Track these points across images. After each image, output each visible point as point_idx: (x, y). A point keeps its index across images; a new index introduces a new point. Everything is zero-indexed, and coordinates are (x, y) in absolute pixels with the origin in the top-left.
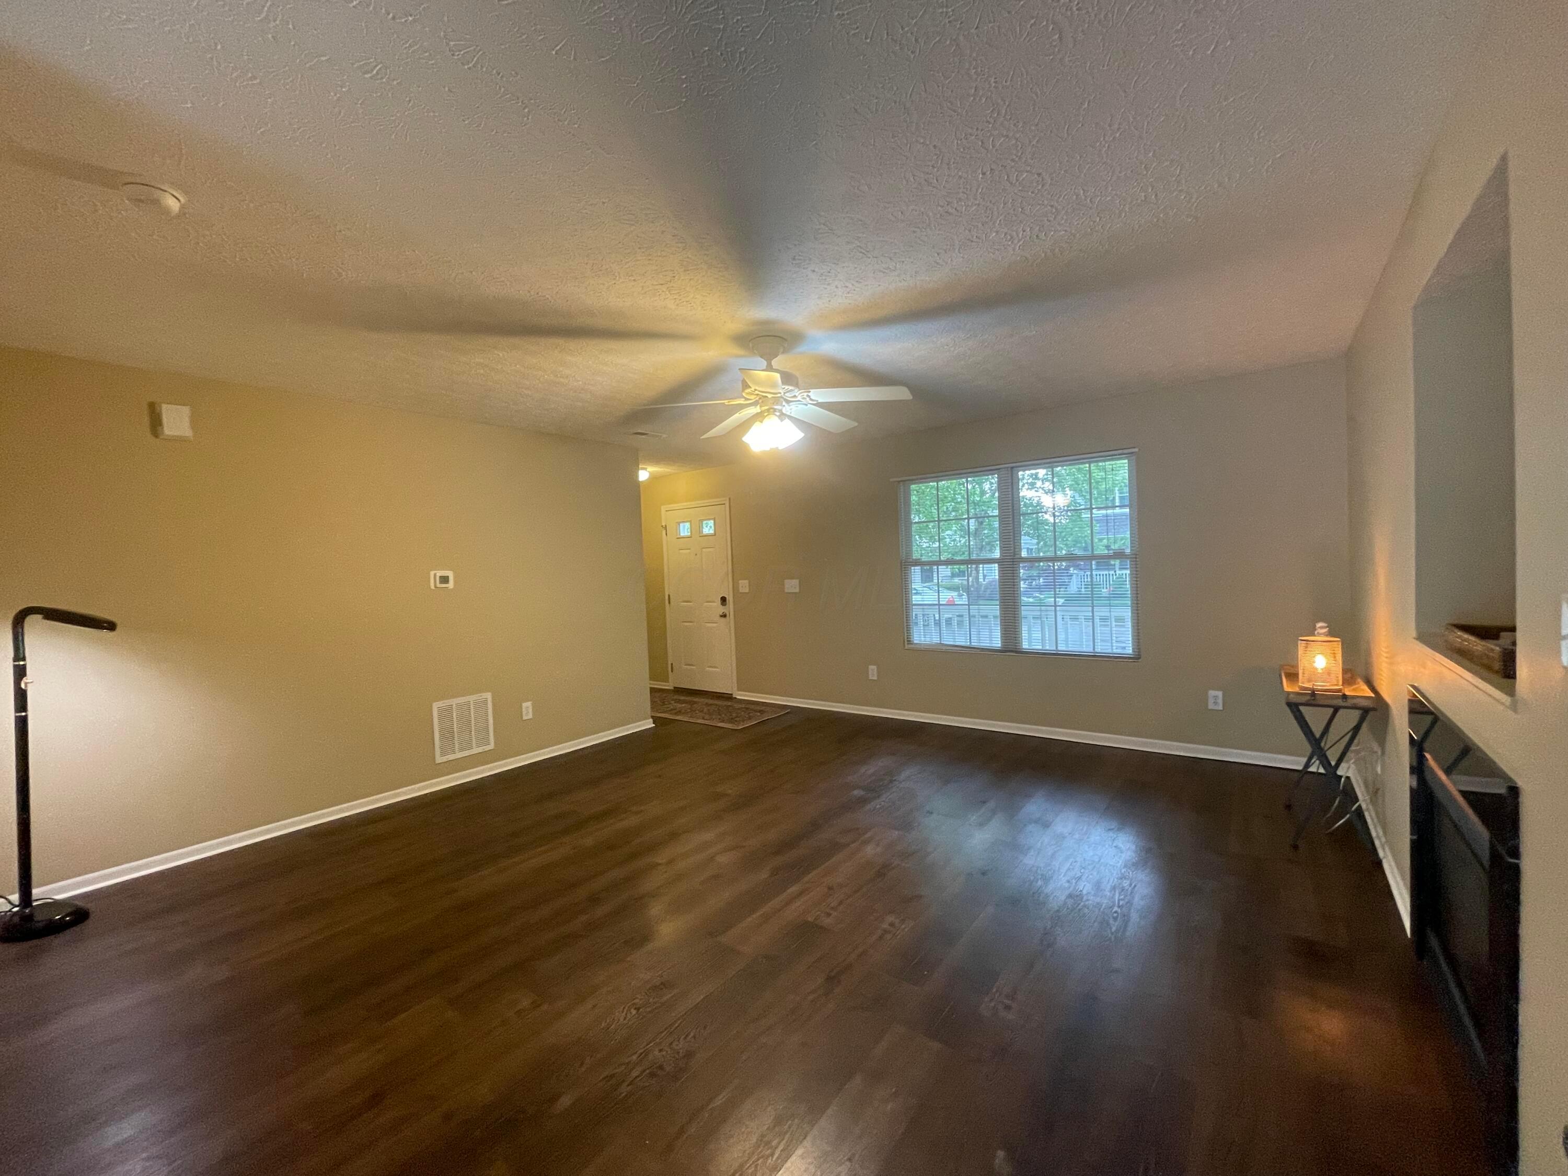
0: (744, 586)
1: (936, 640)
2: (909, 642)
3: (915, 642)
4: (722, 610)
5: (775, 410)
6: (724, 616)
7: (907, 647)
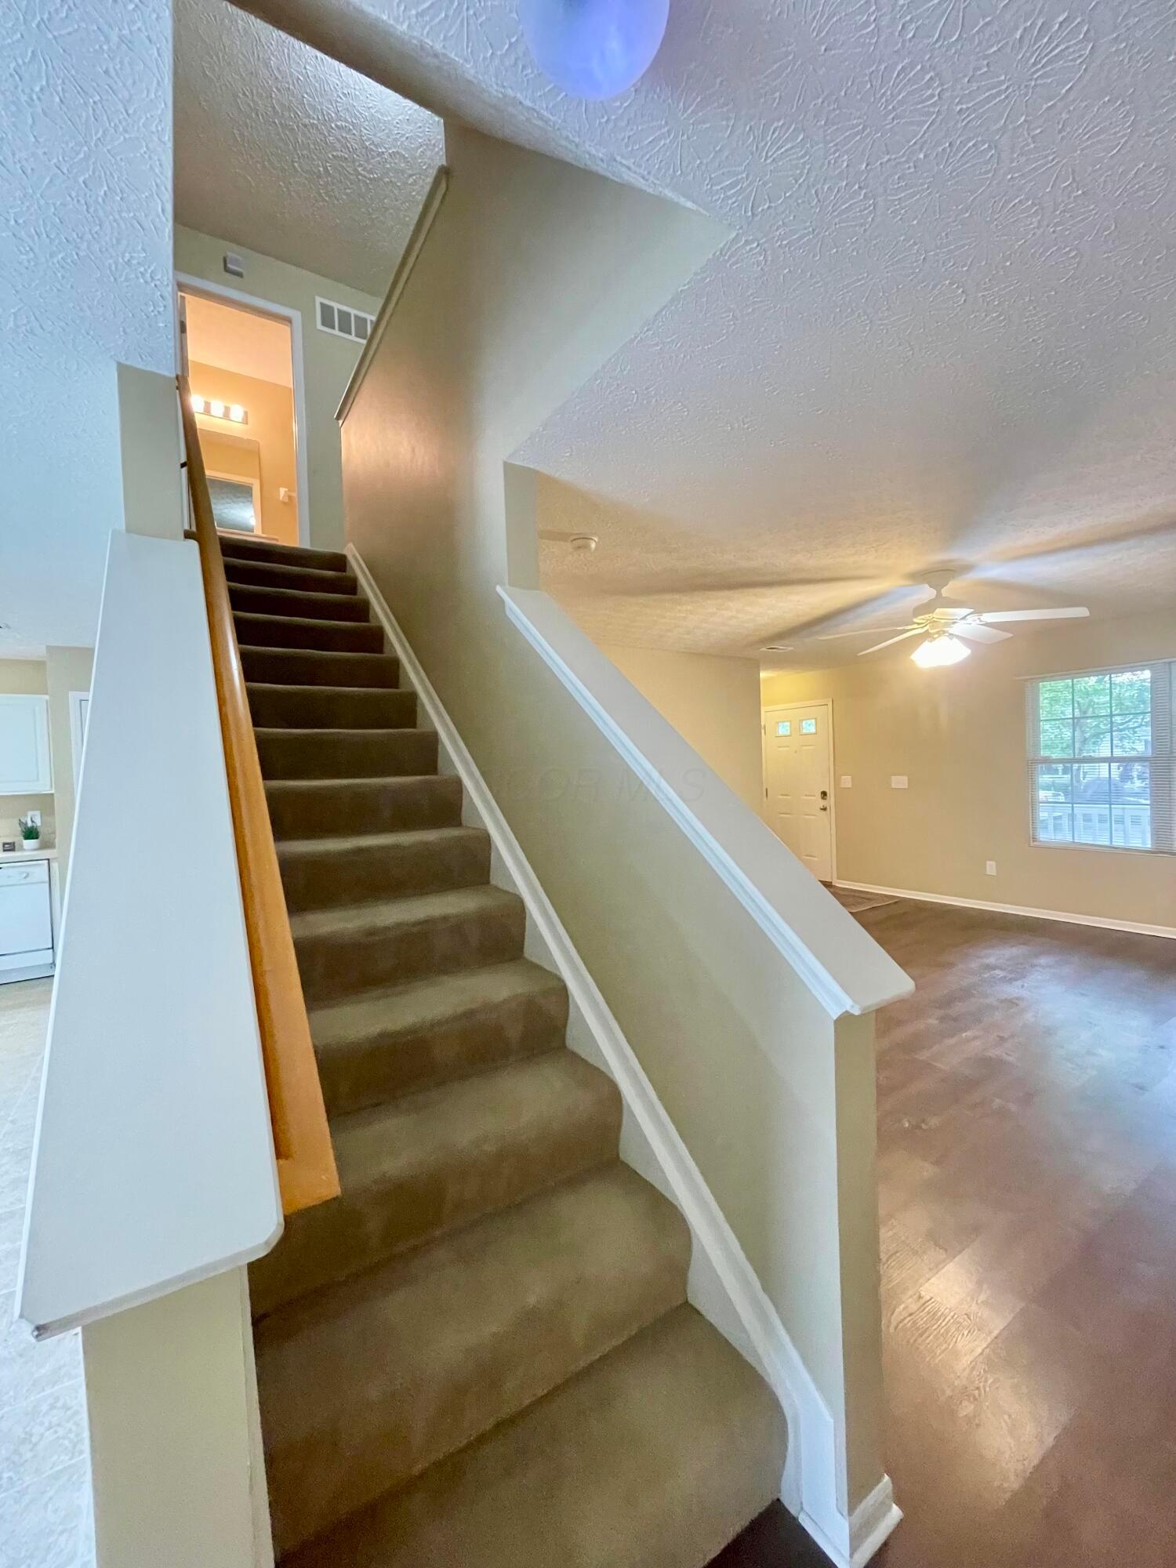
0: (847, 781)
1: (1069, 838)
2: (1035, 839)
3: (1042, 839)
4: (822, 803)
5: (944, 632)
6: (824, 809)
7: (1032, 844)
